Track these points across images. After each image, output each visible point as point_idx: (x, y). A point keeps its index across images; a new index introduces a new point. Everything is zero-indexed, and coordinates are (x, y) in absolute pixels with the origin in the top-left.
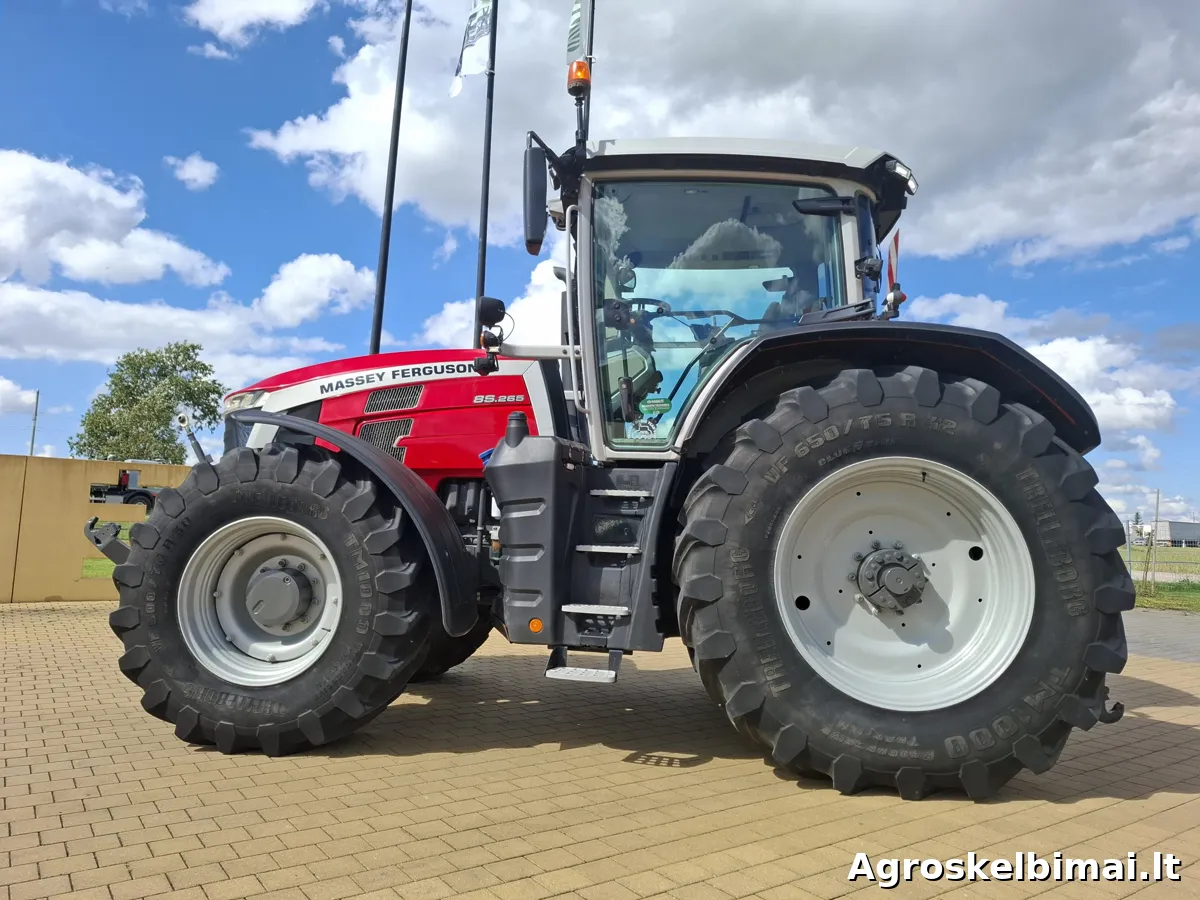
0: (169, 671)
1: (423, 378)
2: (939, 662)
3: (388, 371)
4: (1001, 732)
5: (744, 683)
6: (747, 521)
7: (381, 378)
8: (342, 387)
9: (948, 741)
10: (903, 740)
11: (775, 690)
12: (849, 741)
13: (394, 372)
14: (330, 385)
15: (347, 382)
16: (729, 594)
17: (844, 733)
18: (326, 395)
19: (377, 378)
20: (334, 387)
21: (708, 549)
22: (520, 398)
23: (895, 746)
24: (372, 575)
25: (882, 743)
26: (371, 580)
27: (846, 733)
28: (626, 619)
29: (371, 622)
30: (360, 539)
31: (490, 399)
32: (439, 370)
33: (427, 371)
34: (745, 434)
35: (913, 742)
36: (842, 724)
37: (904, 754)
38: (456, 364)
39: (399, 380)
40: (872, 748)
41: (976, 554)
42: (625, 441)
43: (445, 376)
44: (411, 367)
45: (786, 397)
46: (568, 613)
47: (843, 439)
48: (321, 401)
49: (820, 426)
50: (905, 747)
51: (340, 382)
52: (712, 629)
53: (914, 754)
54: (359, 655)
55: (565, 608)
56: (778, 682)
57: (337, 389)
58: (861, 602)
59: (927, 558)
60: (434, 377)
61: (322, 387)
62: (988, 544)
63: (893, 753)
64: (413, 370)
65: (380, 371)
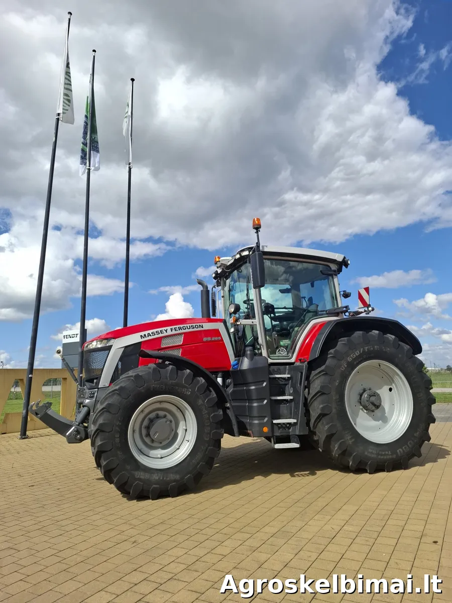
0: (128, 467)
1: (183, 331)
2: (386, 426)
3: (169, 328)
4: (410, 446)
5: (341, 441)
6: (337, 384)
7: (166, 331)
8: (150, 335)
9: (398, 451)
10: (387, 453)
11: (350, 442)
12: (373, 456)
13: (171, 329)
14: (145, 335)
15: (152, 333)
16: (334, 411)
17: (371, 453)
18: (143, 340)
19: (165, 332)
20: (147, 336)
21: (326, 395)
22: (220, 338)
23: (385, 455)
24: (209, 416)
25: (382, 455)
26: (209, 419)
27: (372, 453)
28: (295, 424)
29: (210, 435)
30: (204, 401)
31: (209, 339)
32: (189, 328)
33: (184, 328)
34: (332, 354)
35: (390, 453)
36: (370, 451)
37: (388, 457)
38: (194, 325)
39: (174, 332)
40: (380, 457)
41: (390, 390)
42: (275, 355)
43: (191, 330)
44: (177, 326)
45: (341, 341)
46: (275, 424)
47: (360, 356)
48: (141, 342)
49: (354, 350)
50: (388, 455)
51: (149, 334)
52: (329, 424)
53: (391, 457)
54: (207, 450)
55: (275, 421)
56: (351, 439)
57: (148, 336)
58: (362, 409)
59: (378, 392)
60: (187, 330)
61: (141, 336)
62: (394, 386)
63: (385, 457)
64: (179, 328)
65: (165, 328)
